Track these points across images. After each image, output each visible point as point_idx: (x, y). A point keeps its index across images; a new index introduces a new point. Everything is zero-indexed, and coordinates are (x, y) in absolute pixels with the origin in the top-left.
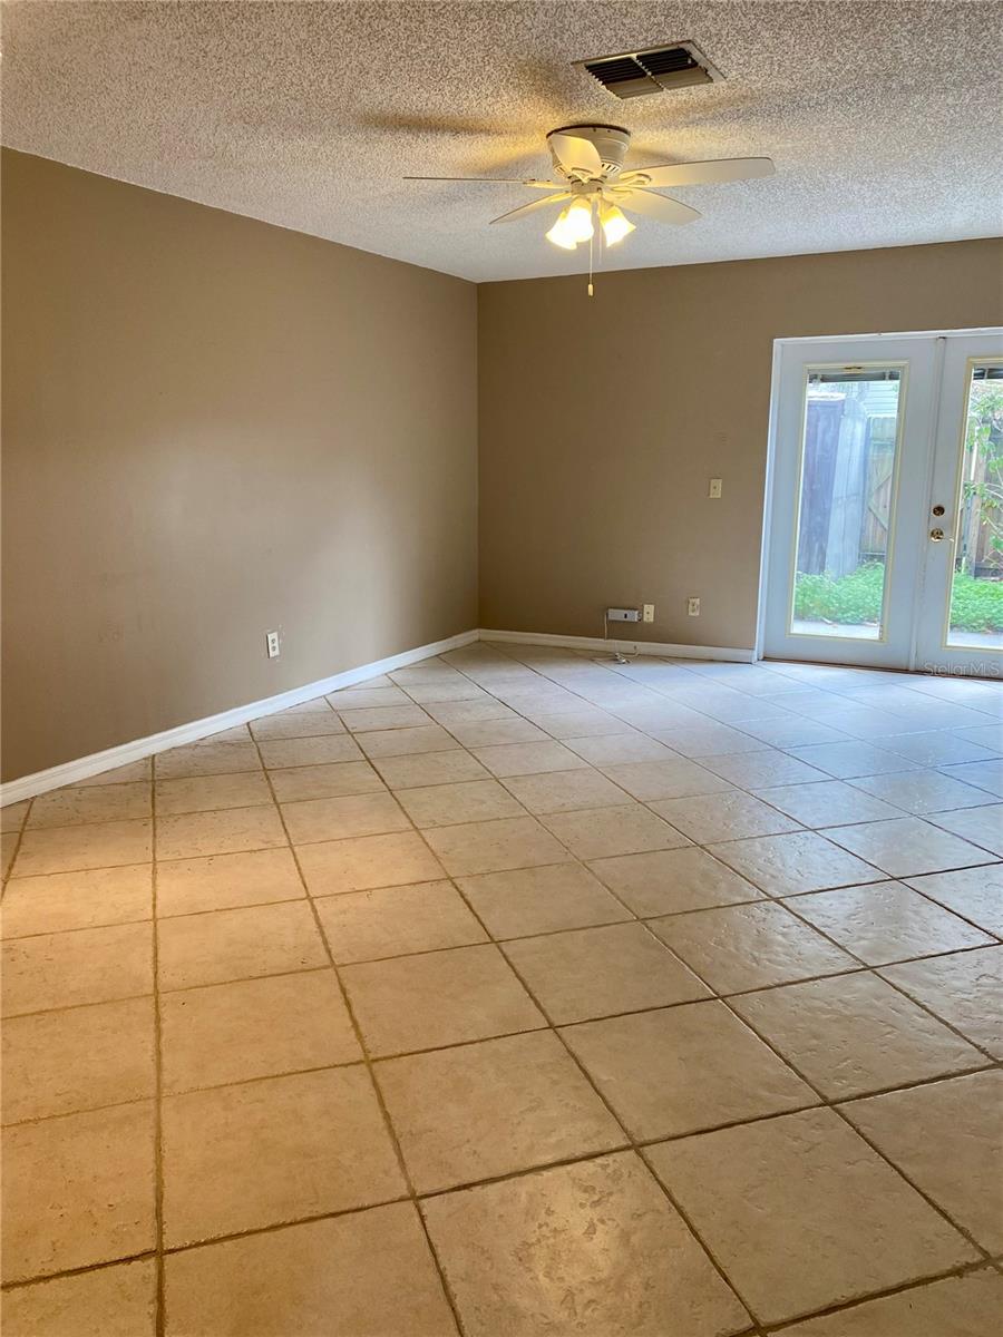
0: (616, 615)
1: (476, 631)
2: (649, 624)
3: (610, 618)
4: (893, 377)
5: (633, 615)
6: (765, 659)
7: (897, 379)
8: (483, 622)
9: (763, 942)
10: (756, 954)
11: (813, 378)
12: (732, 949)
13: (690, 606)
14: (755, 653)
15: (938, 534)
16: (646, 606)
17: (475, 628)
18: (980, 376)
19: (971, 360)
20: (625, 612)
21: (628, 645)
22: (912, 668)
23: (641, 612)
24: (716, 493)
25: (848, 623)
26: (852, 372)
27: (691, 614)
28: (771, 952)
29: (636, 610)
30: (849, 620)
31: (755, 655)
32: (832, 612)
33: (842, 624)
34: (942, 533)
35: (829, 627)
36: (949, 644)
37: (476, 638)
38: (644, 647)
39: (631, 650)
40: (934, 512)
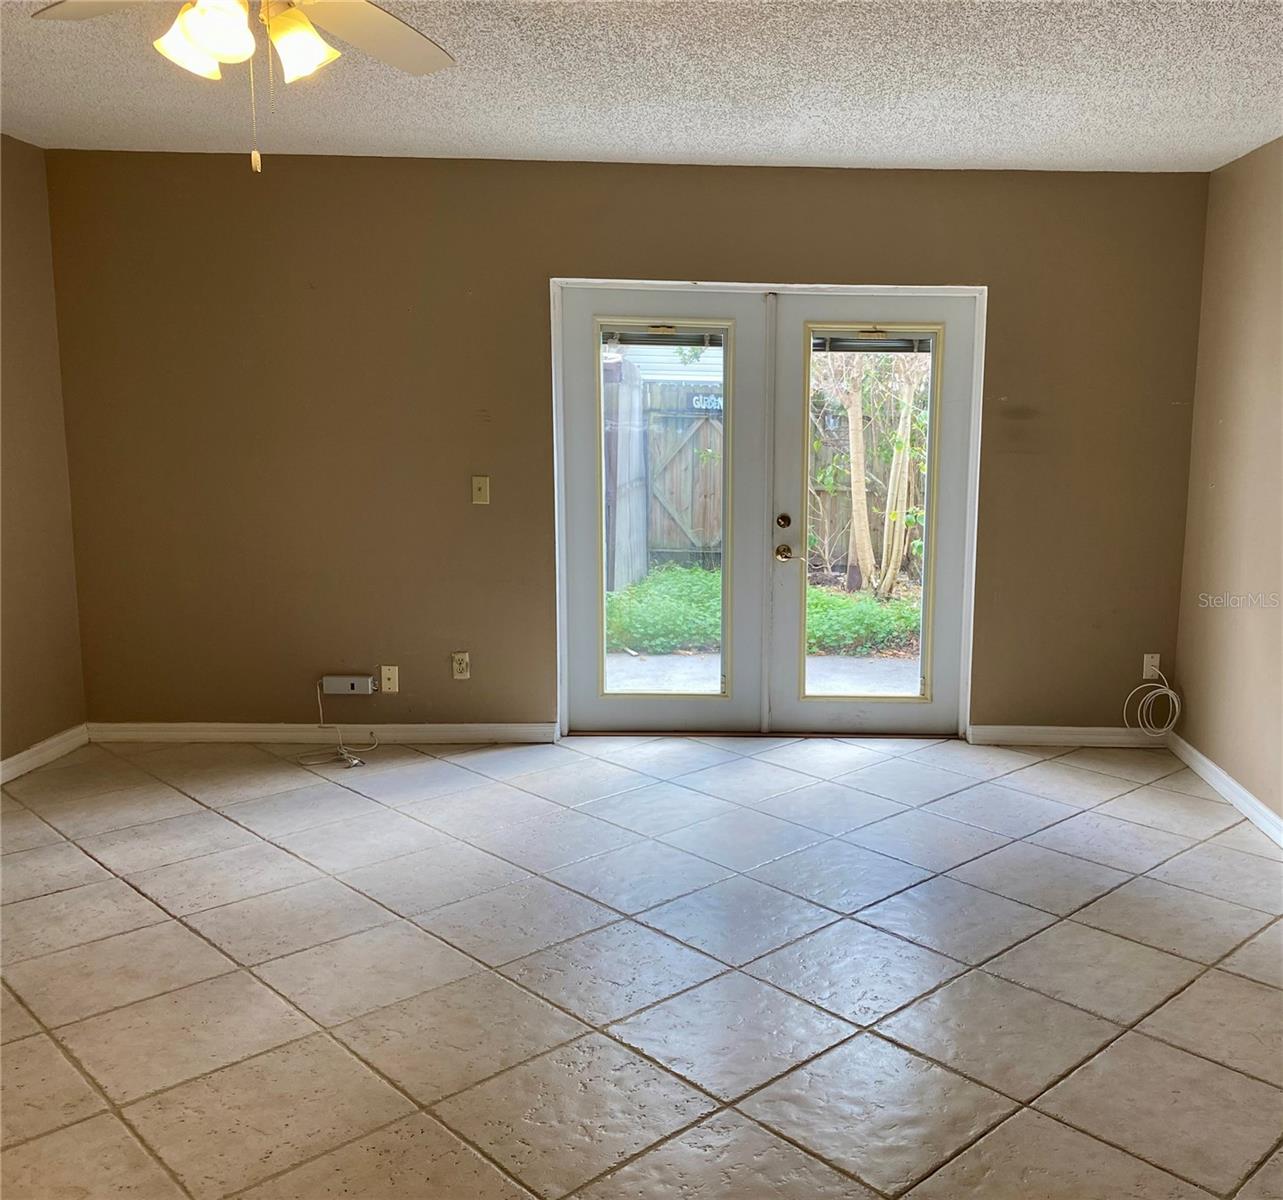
0: (335, 685)
1: (83, 727)
2: (390, 695)
3: (325, 692)
4: (714, 342)
5: (367, 686)
6: (573, 732)
7: (720, 345)
8: (94, 712)
9: (593, 1103)
10: (587, 1122)
11: (608, 337)
12: (554, 1123)
13: (456, 665)
14: (558, 725)
15: (784, 551)
16: (384, 669)
17: (81, 724)
18: (820, 347)
19: (810, 326)
20: (353, 680)
21: (359, 732)
22: (765, 727)
23: (378, 679)
24: (483, 498)
25: (660, 654)
26: (660, 332)
27: (457, 676)
28: (606, 1114)
29: (369, 675)
30: (659, 649)
31: (557, 730)
32: (636, 639)
33: (649, 654)
34: (789, 550)
35: (635, 660)
36: (808, 693)
37: (84, 739)
38: (385, 732)
39: (366, 738)
40: (779, 523)
